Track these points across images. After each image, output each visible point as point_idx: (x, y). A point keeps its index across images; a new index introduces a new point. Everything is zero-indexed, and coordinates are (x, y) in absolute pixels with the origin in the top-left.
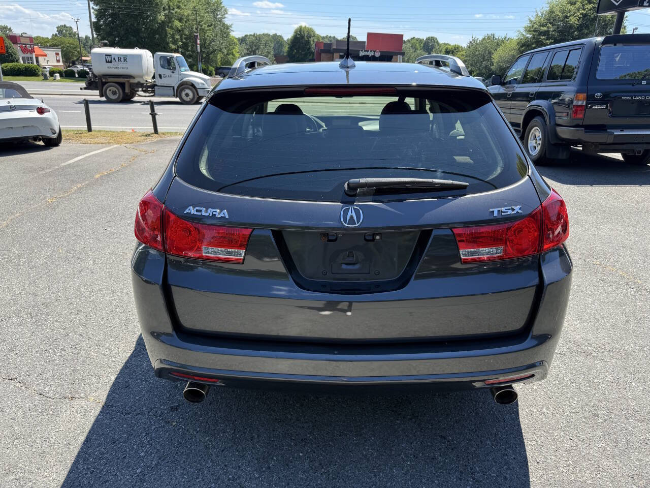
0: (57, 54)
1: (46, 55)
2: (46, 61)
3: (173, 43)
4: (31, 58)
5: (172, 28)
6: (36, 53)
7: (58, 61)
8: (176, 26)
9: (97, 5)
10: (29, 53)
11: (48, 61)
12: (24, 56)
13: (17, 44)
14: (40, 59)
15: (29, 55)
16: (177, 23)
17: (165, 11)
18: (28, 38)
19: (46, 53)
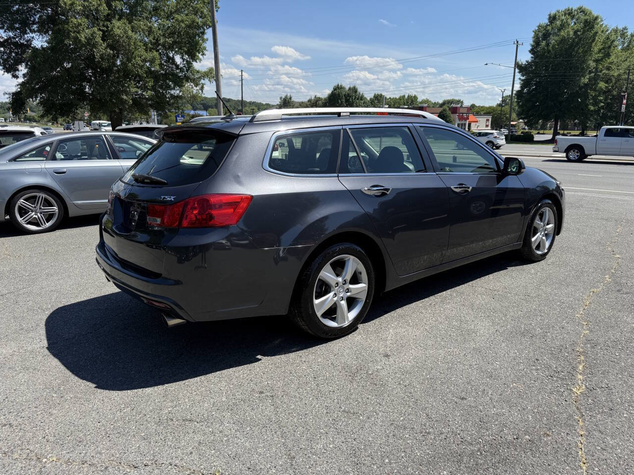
0: (488, 120)
1: (477, 122)
2: (476, 126)
3: (593, 105)
4: (465, 124)
5: (595, 90)
6: (469, 120)
7: (487, 126)
8: (601, 87)
9: (523, 76)
10: (464, 120)
11: (478, 126)
12: (459, 122)
13: (457, 113)
14: (473, 125)
15: (463, 122)
16: (602, 85)
17: (590, 74)
18: (466, 109)
19: (478, 119)
